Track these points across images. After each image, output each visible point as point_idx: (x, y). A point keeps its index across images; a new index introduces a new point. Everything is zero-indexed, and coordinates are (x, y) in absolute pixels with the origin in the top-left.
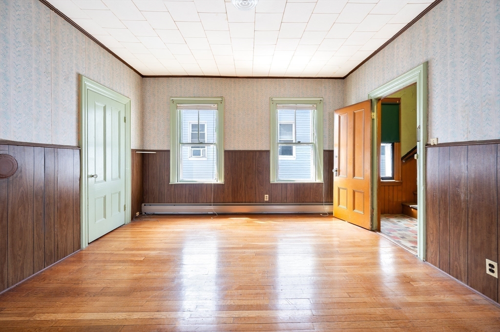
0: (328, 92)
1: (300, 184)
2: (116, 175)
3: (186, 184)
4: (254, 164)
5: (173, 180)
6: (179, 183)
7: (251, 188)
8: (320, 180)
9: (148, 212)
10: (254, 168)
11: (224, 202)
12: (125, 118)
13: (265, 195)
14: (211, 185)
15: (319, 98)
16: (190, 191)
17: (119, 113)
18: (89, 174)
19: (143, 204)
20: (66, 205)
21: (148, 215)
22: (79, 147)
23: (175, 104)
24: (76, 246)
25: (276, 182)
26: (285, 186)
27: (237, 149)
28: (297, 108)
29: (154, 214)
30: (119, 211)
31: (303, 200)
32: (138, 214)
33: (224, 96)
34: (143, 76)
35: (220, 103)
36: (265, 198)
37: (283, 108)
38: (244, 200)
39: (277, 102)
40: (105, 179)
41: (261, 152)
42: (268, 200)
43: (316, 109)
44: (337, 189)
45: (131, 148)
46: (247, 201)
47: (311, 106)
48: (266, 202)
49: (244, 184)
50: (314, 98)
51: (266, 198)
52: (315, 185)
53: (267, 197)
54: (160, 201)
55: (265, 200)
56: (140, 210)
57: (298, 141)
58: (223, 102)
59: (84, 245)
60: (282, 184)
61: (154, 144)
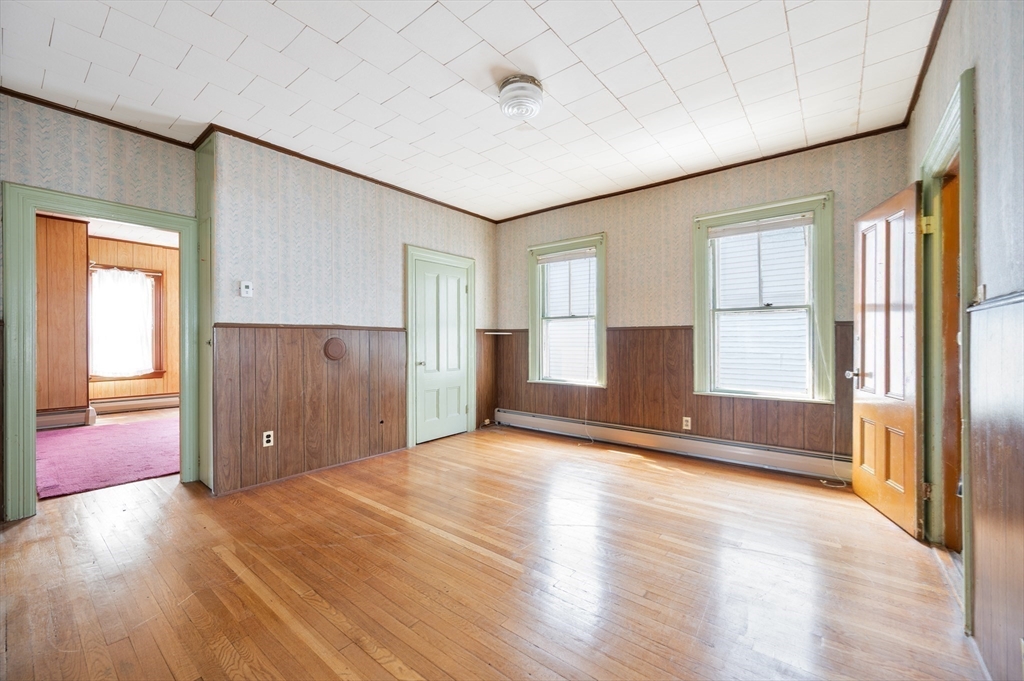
0: (848, 174)
1: (767, 402)
2: (454, 363)
3: (549, 385)
4: (661, 353)
5: (533, 378)
6: (541, 381)
7: (655, 400)
8: (826, 397)
9: (503, 422)
10: (661, 362)
11: (607, 422)
12: (467, 287)
13: (685, 418)
14: (585, 388)
15: (820, 194)
16: (555, 395)
17: (459, 281)
18: (418, 361)
19: (496, 410)
20: (390, 394)
21: (503, 425)
22: (405, 329)
23: (536, 256)
24: (402, 443)
25: (708, 392)
26: (732, 402)
27: (628, 325)
28: (759, 229)
29: (509, 426)
30: (459, 412)
31: (775, 441)
32: (487, 421)
33: (606, 231)
34: (497, 222)
35: (600, 243)
36: (684, 423)
37: (725, 233)
38: (641, 423)
39: (710, 224)
40: (438, 369)
41: (674, 330)
42: (689, 428)
43: (813, 223)
44: (859, 421)
45: (477, 327)
46: (647, 425)
47: (798, 217)
48: (686, 432)
49: (641, 391)
50: (806, 196)
51: (687, 423)
52: (810, 406)
53: (687, 421)
54: (515, 406)
55: (685, 428)
56: (491, 416)
57: (766, 302)
58: (604, 243)
59: (411, 443)
60: (721, 398)
61: (510, 323)
